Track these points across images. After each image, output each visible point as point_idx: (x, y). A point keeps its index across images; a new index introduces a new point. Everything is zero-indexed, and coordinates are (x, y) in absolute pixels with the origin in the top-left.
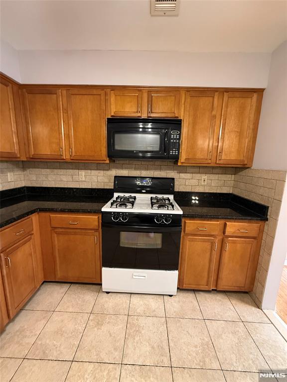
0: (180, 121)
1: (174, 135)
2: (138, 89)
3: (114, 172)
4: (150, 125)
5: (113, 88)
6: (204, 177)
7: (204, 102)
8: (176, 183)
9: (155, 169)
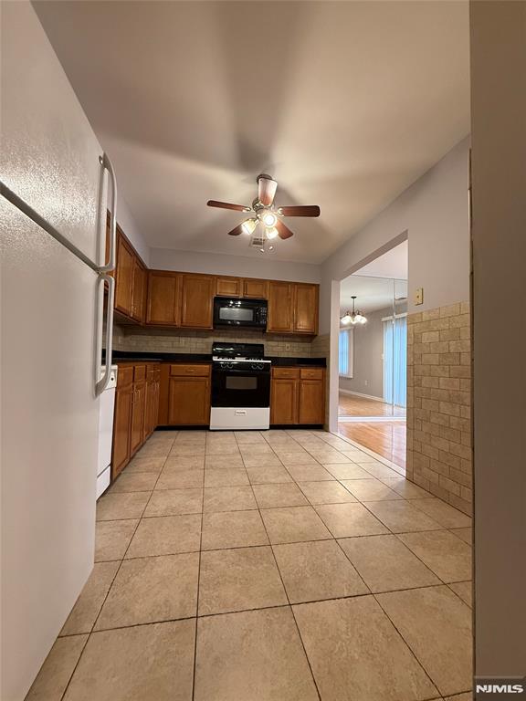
0: (267, 301)
1: (263, 310)
2: (237, 279)
3: (211, 340)
4: (239, 303)
5: (219, 277)
6: (287, 345)
7: (282, 290)
8: (265, 349)
9: (248, 338)
